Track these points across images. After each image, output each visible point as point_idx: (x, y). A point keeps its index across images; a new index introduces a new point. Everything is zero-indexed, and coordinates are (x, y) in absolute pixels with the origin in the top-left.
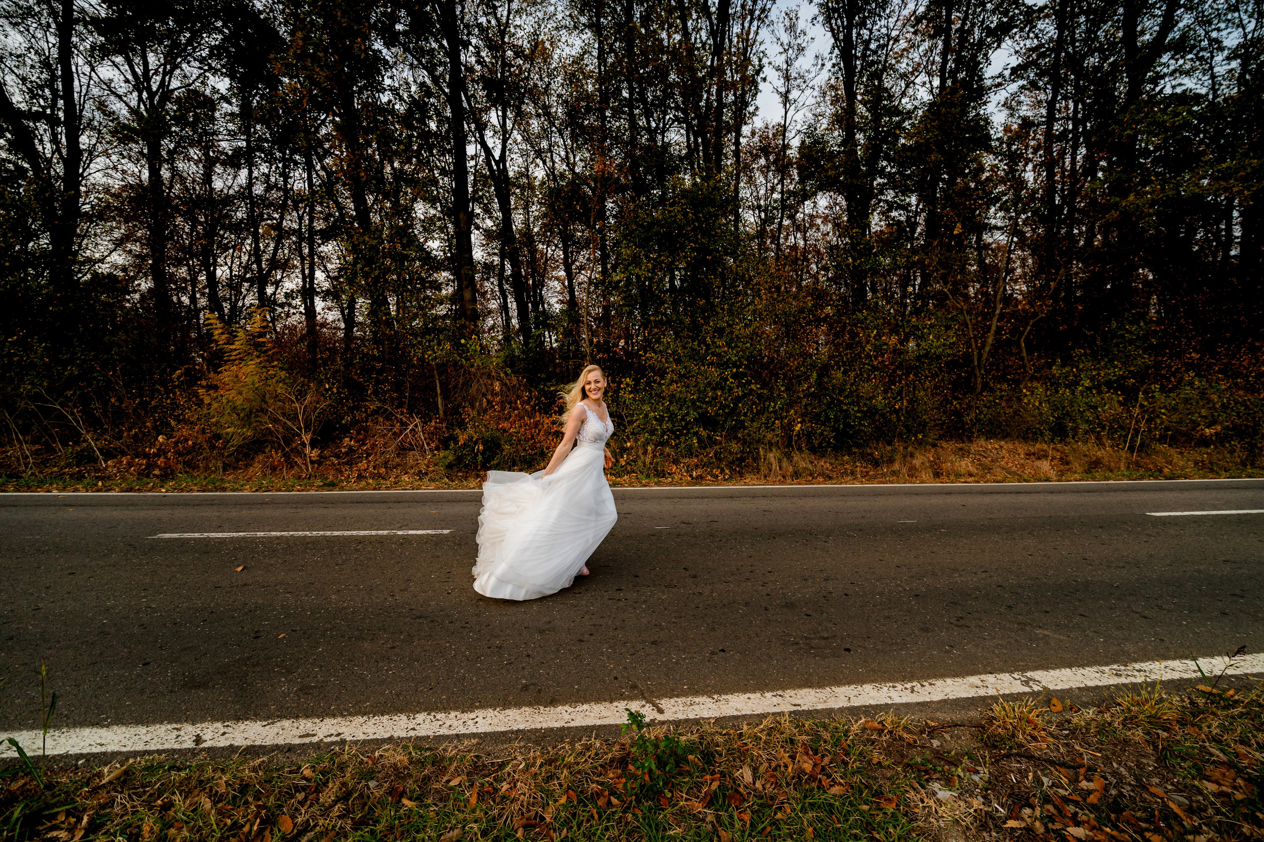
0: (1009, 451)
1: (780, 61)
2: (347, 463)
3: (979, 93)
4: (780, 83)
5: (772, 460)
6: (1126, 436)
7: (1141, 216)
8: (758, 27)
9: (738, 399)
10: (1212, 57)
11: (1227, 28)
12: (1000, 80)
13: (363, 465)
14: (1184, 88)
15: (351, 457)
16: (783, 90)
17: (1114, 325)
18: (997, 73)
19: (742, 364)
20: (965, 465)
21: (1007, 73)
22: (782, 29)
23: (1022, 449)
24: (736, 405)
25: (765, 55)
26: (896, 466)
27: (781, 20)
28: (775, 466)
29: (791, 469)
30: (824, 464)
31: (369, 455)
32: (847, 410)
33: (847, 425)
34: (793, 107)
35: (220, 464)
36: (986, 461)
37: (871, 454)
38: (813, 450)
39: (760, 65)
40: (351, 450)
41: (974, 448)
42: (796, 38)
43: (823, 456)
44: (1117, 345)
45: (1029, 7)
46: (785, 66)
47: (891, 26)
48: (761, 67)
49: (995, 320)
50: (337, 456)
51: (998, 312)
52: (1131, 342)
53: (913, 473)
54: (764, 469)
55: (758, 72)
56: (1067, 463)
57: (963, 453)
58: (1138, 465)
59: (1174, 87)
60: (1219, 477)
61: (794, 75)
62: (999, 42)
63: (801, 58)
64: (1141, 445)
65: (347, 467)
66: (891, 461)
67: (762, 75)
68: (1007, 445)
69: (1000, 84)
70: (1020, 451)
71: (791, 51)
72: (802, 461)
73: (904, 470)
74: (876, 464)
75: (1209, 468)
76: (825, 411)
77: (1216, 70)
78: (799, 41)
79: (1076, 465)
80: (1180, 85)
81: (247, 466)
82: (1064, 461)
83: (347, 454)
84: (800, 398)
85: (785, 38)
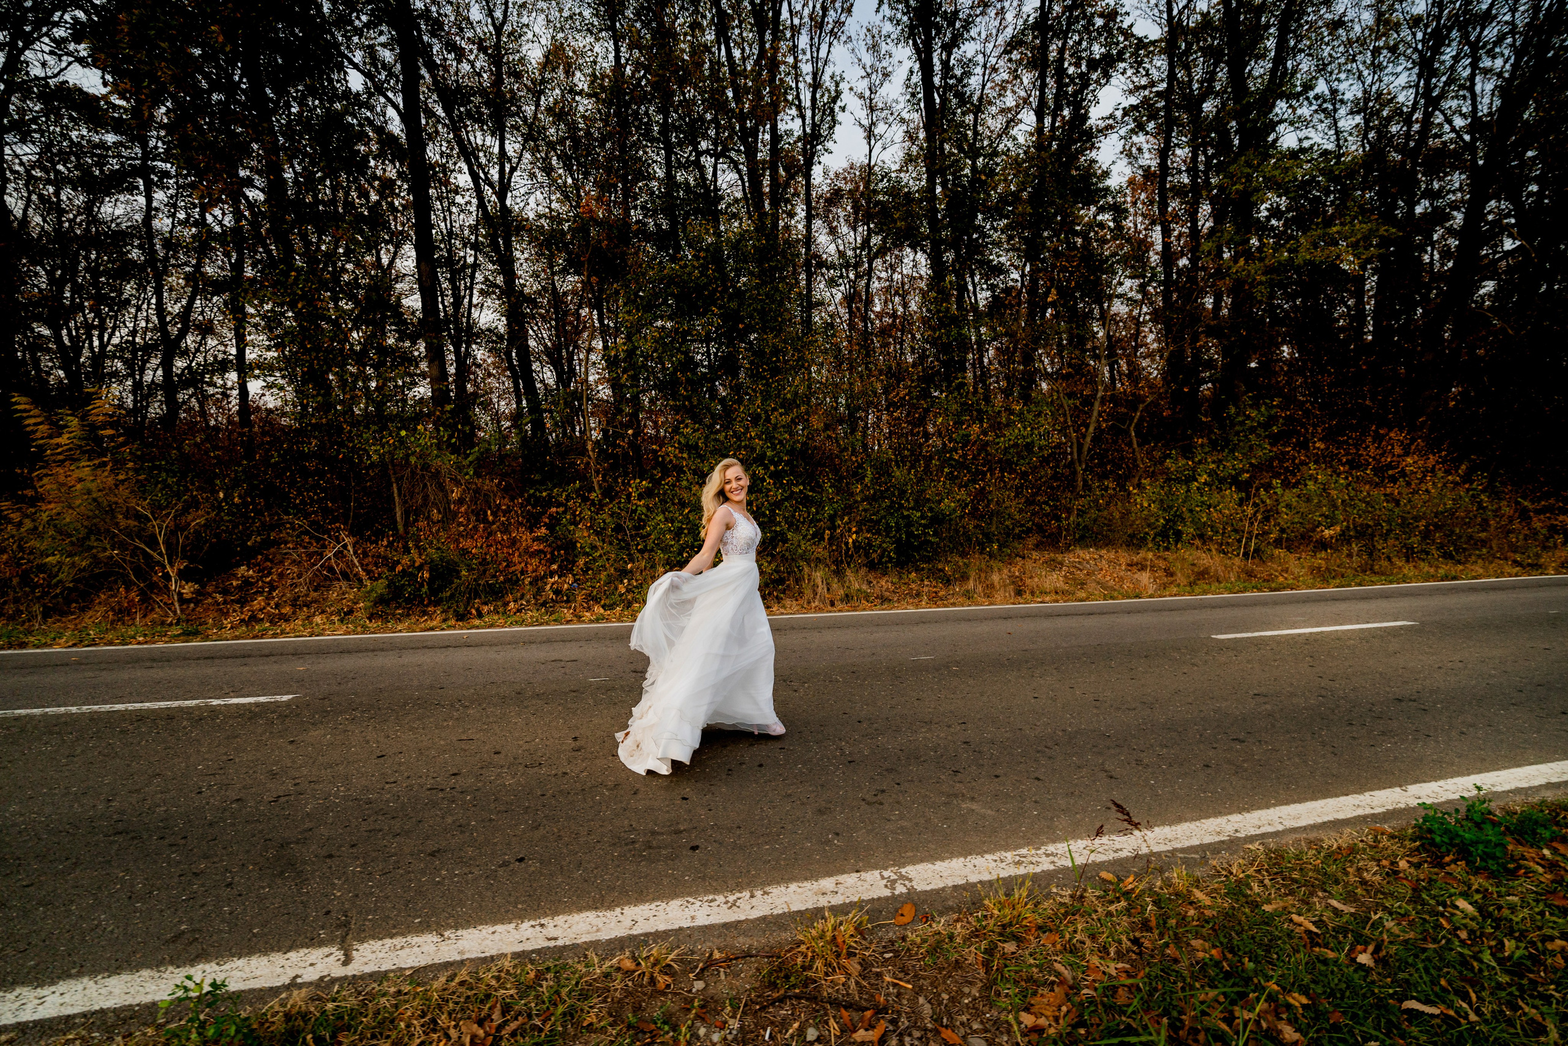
0: (1110, 562)
1: (862, 86)
2: (237, 601)
3: (1090, 138)
4: (862, 115)
5: (819, 581)
6: (1239, 541)
7: (1253, 285)
8: (830, 44)
9: (778, 504)
10: (1335, 110)
11: (1347, 79)
12: (1111, 121)
13: (259, 602)
14: (1311, 142)
15: (245, 594)
16: (866, 122)
17: (1233, 410)
18: (1107, 114)
19: (781, 460)
20: (1055, 579)
21: (1119, 114)
22: (864, 49)
23: (1124, 557)
24: (772, 511)
25: (843, 79)
26: (971, 584)
27: (862, 37)
28: (821, 589)
29: (842, 592)
30: (885, 584)
31: (273, 588)
32: (908, 516)
33: (910, 534)
34: (879, 144)
35: (37, 608)
36: (1081, 575)
37: (942, 570)
38: (872, 566)
39: (836, 91)
40: (247, 583)
41: (1069, 558)
42: (880, 61)
43: (884, 574)
44: (1237, 434)
45: (1140, 40)
46: (867, 93)
47: (988, 52)
48: (838, 94)
49: (1097, 404)
50: (225, 592)
51: (1100, 394)
52: (1252, 430)
53: (989, 591)
54: (808, 593)
55: (834, 100)
56: (1172, 575)
57: (1054, 565)
58: (1250, 574)
59: (1300, 140)
60: (1328, 586)
61: (880, 105)
62: (1107, 76)
63: (886, 84)
64: (1256, 551)
65: (237, 607)
66: (965, 578)
67: (839, 103)
68: (1107, 554)
69: (1111, 127)
70: (1122, 560)
71: (874, 76)
72: (855, 581)
73: (980, 589)
74: (948, 582)
75: (1324, 576)
76: (884, 517)
77: (1340, 124)
78: (884, 64)
79: (1180, 578)
80: (1307, 138)
81: (83, 610)
82: (1170, 573)
83: (239, 587)
84: (856, 502)
85: (868, 59)
